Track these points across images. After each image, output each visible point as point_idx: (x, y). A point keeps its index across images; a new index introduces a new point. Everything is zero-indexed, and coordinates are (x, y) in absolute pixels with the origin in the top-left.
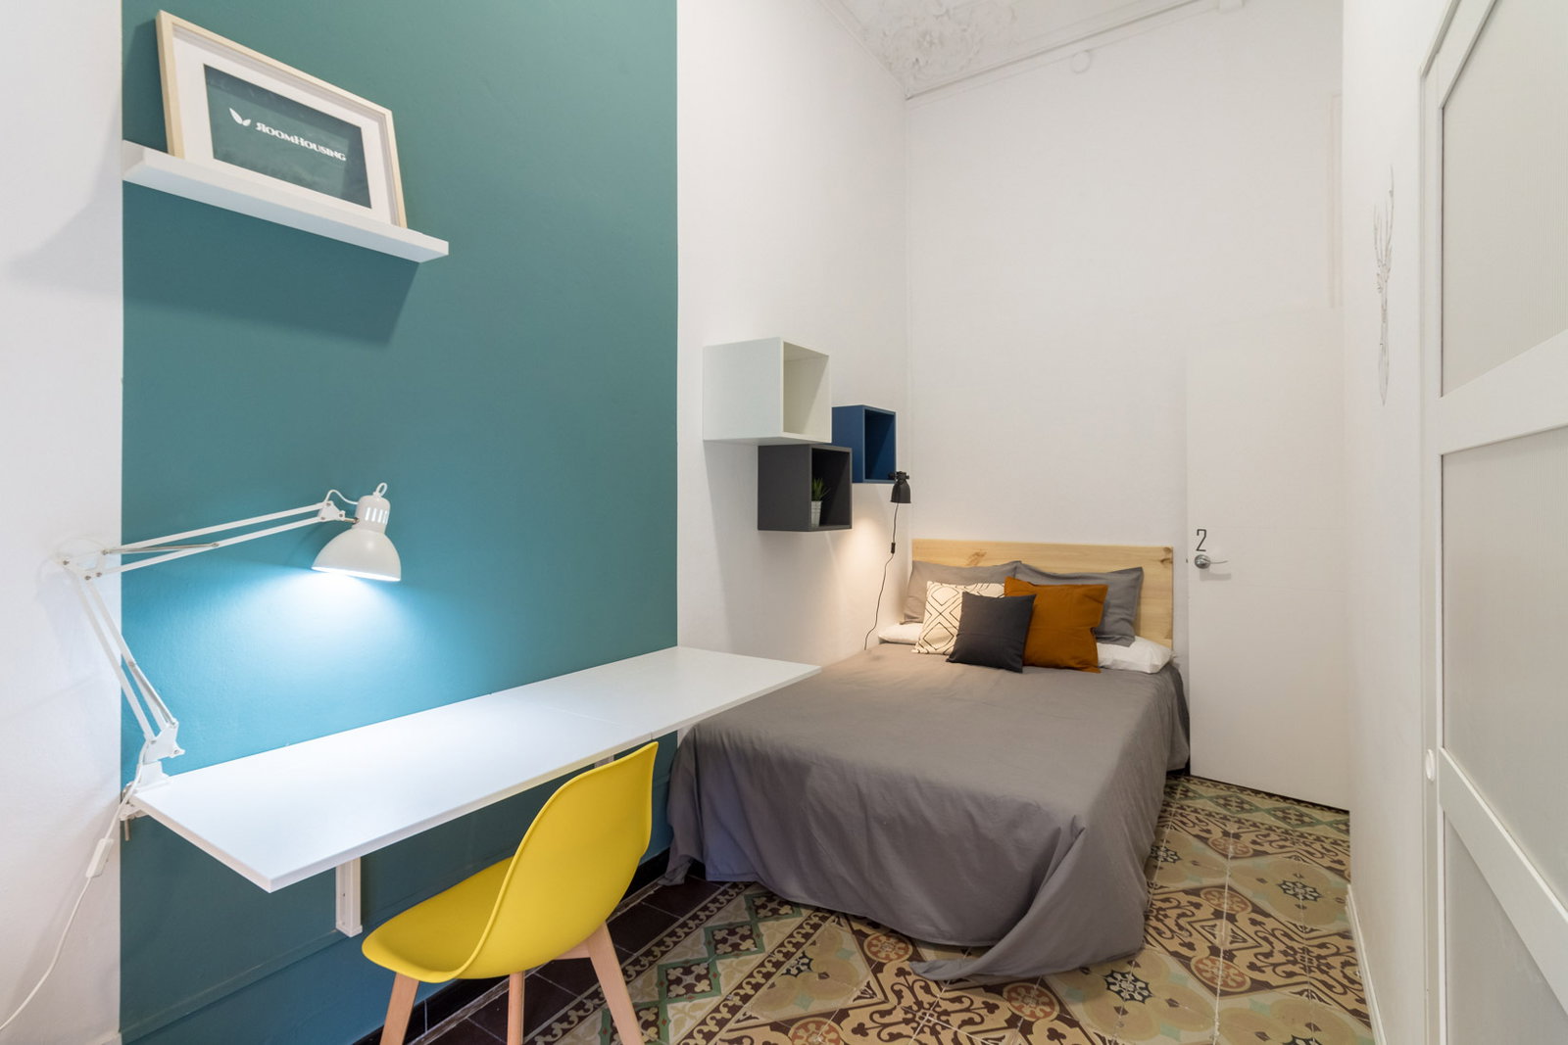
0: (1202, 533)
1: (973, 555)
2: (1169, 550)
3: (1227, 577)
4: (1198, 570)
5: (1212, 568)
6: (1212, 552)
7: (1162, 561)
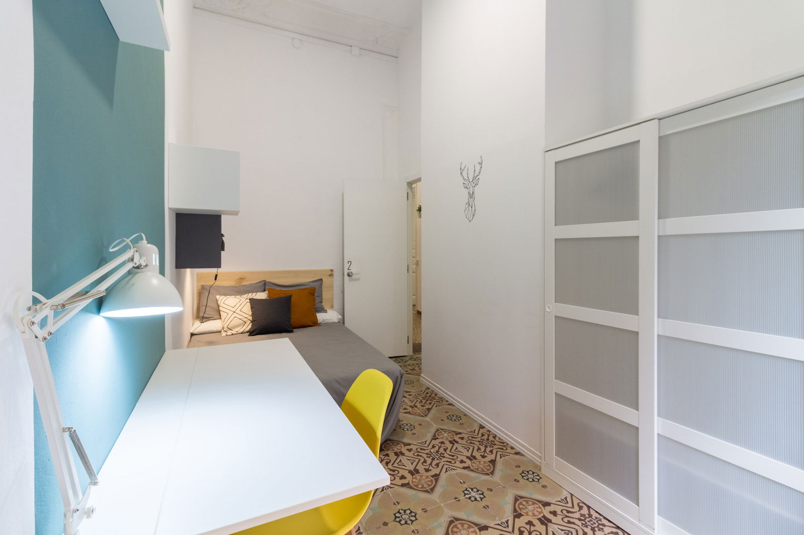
0: (350, 263)
1: (238, 279)
2: (332, 270)
3: (358, 279)
4: (348, 277)
5: (354, 277)
6: (353, 269)
7: (330, 275)
